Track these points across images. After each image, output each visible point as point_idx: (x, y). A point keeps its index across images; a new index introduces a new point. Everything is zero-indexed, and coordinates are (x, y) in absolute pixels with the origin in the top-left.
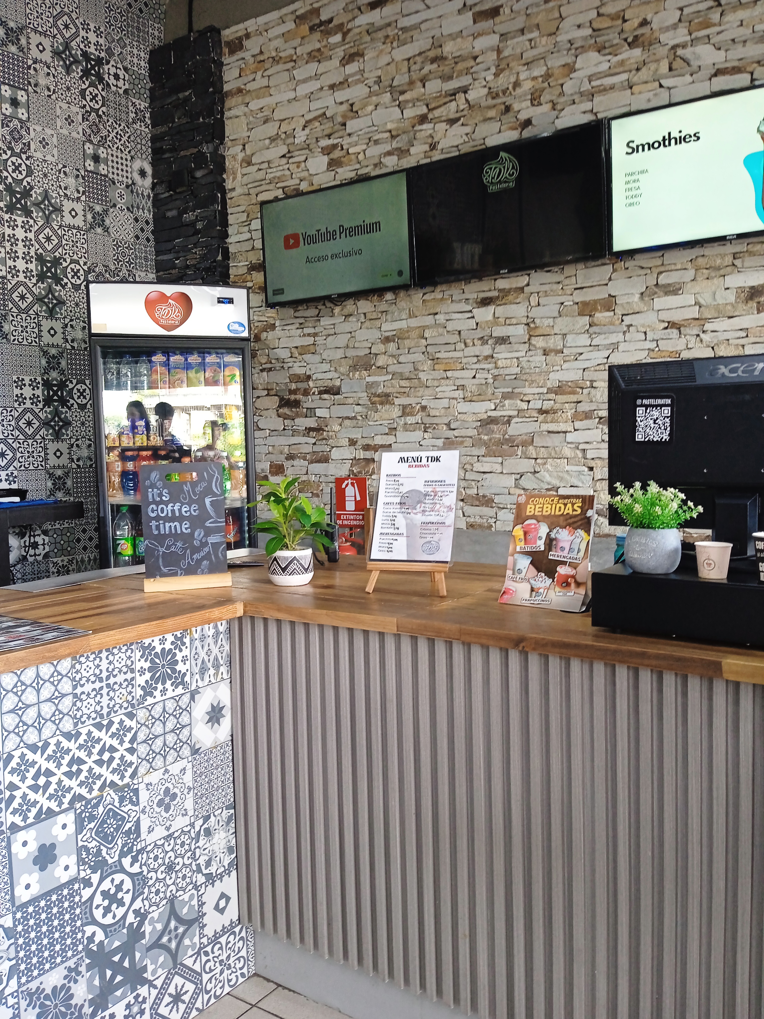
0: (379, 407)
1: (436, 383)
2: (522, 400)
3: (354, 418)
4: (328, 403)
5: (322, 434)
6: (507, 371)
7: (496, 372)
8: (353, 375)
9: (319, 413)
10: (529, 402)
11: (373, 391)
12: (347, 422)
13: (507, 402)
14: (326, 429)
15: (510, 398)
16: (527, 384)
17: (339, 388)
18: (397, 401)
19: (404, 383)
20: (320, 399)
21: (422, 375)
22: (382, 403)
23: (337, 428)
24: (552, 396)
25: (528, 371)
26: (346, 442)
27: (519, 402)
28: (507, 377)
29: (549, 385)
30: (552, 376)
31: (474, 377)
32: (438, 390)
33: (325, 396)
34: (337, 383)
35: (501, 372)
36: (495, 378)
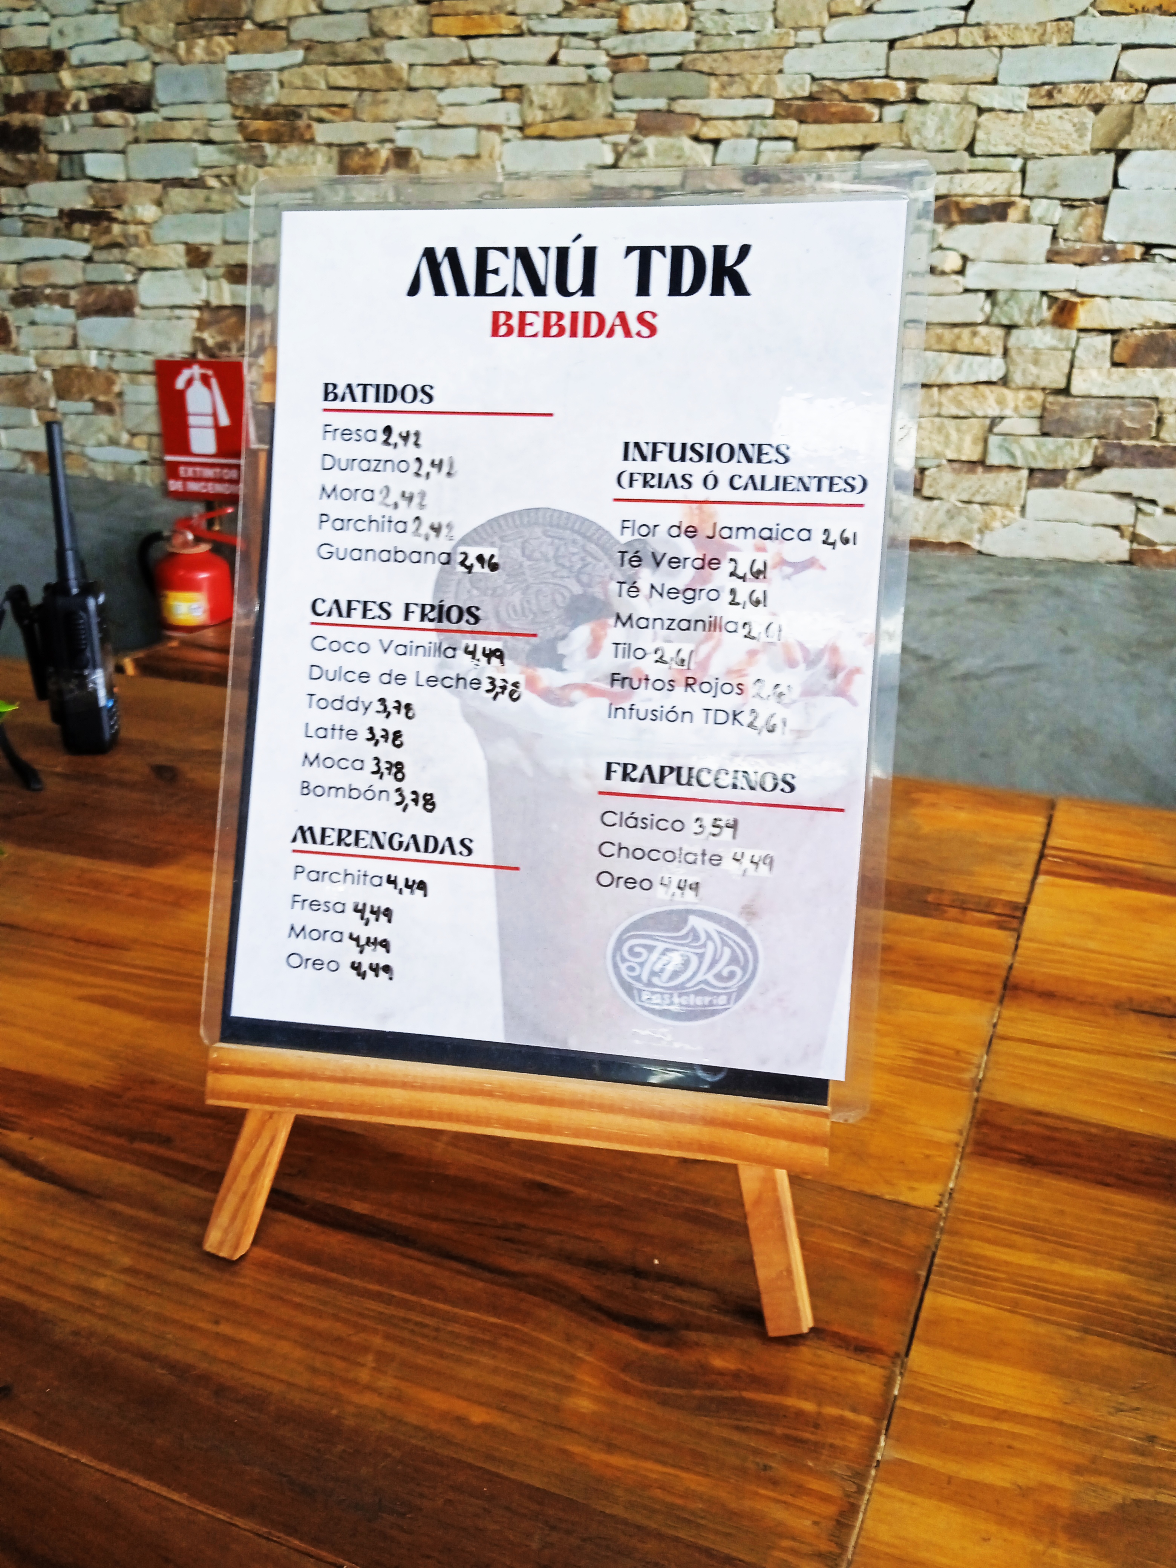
0: (269, 149)
1: (437, 77)
2: (696, 139)
3: (197, 183)
4: (119, 138)
5: (108, 231)
6: (654, 43)
7: (619, 44)
8: (189, 50)
9: (95, 165)
10: (716, 142)
11: (249, 98)
12: (177, 195)
13: (651, 143)
14: (118, 214)
15: (663, 130)
16: (714, 84)
17: (149, 89)
18: (321, 133)
19: (341, 76)
20: (97, 123)
21: (393, 51)
22: (277, 139)
23: (148, 212)
24: (790, 126)
25: (719, 43)
26: (177, 256)
27: (687, 143)
28: (656, 63)
29: (782, 92)
30: (793, 60)
31: (554, 61)
32: (443, 98)
33: (111, 116)
34: (143, 74)
35: (638, 44)
36: (617, 62)
